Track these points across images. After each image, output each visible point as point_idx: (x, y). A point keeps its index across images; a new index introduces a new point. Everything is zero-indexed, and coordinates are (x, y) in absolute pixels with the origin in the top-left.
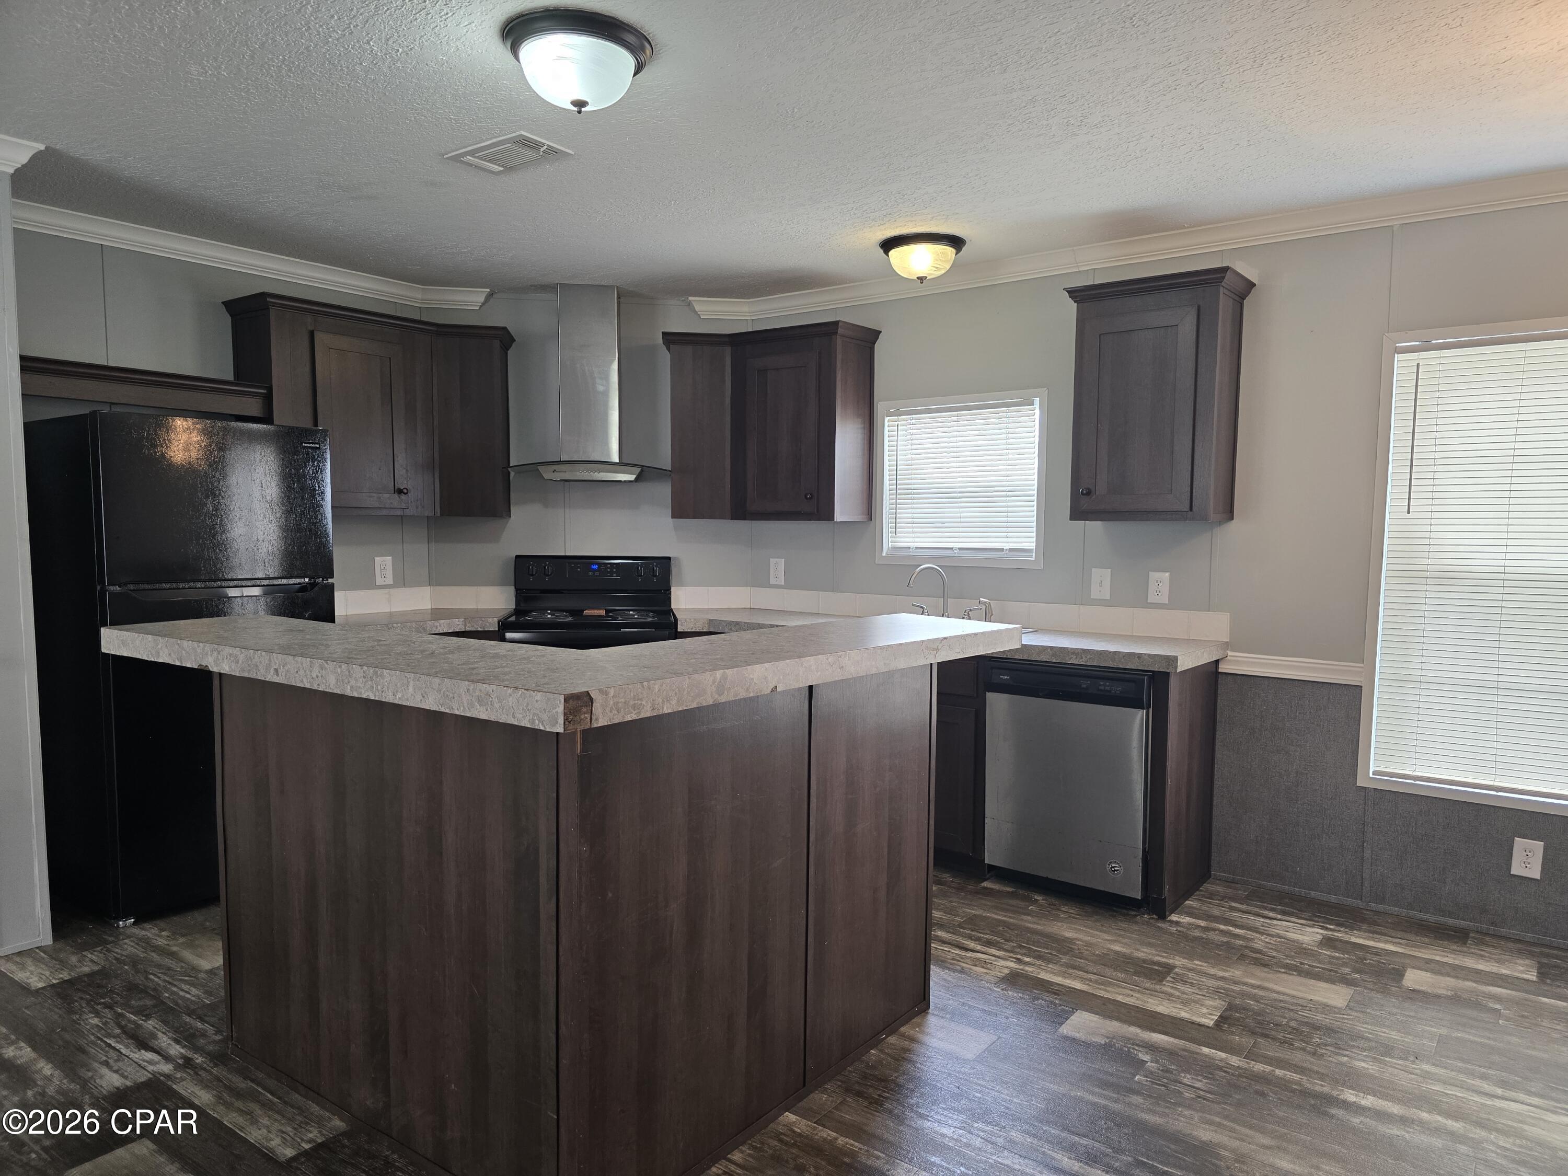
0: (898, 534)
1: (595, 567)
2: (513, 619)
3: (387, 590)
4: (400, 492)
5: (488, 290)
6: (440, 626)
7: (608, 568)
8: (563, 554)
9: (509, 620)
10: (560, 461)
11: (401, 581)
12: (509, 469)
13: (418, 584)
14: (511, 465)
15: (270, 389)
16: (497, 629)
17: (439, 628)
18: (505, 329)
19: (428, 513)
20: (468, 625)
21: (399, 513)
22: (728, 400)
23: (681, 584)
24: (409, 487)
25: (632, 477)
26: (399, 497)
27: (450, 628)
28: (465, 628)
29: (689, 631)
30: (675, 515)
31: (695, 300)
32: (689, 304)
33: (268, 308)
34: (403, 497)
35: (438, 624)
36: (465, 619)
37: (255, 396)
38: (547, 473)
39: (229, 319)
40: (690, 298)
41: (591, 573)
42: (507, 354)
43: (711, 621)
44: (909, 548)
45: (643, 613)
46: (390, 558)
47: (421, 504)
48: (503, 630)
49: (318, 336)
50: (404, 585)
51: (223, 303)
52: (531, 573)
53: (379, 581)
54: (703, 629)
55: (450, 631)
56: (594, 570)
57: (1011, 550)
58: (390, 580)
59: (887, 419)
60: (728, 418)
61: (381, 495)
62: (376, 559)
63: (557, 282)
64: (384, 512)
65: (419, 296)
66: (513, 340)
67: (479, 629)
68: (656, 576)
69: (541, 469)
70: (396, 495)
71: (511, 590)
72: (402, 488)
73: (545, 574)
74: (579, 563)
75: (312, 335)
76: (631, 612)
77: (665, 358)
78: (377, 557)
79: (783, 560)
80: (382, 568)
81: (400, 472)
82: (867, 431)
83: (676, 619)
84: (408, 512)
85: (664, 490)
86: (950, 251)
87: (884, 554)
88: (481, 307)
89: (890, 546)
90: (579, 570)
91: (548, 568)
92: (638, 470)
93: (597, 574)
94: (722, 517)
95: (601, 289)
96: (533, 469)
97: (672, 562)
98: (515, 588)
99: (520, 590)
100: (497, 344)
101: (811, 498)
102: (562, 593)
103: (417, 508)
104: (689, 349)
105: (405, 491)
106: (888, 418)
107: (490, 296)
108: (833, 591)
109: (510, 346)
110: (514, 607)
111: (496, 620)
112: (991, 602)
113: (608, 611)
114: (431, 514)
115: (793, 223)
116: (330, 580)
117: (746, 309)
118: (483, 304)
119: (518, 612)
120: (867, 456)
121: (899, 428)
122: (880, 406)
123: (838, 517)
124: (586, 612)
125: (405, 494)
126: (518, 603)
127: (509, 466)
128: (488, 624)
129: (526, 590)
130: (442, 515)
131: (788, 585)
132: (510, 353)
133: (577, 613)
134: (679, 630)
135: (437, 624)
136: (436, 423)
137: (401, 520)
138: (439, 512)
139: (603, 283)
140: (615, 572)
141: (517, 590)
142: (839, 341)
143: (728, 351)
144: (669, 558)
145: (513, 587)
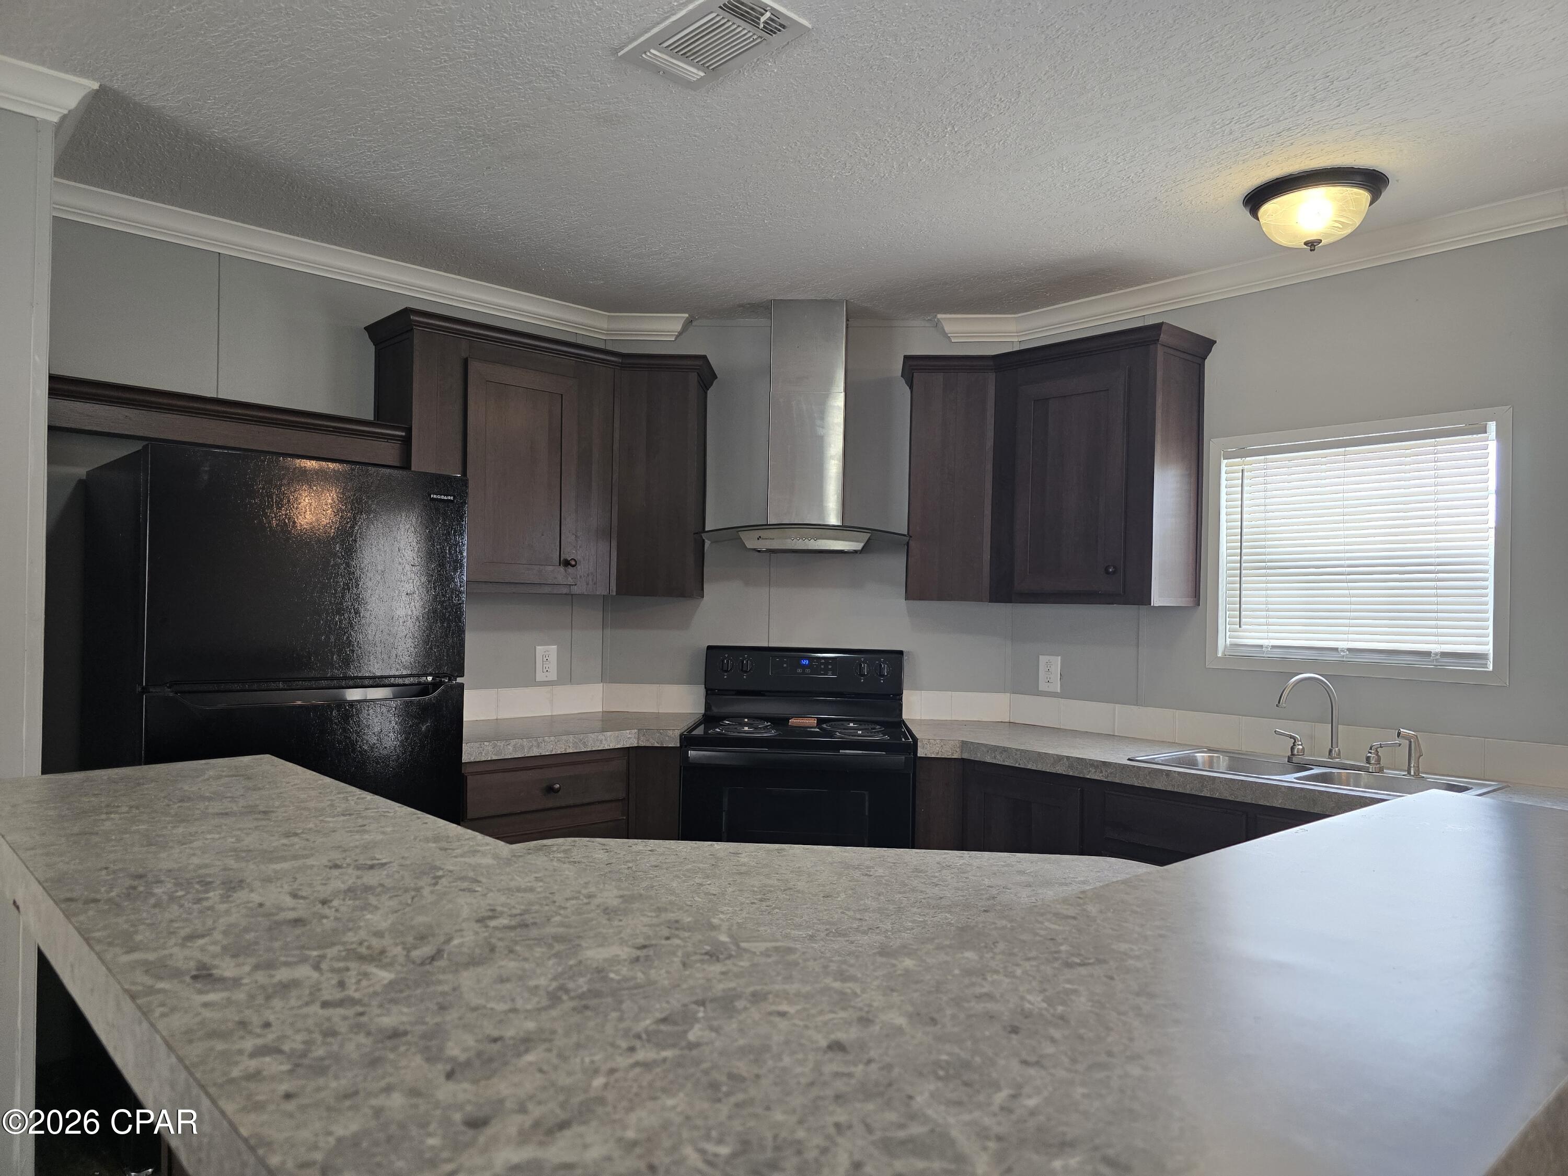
0: (1243, 627)
1: (806, 662)
2: (699, 731)
3: (549, 688)
4: (567, 563)
5: (687, 315)
6: (606, 740)
7: (822, 664)
8: (765, 645)
9: (693, 733)
10: (767, 525)
11: (567, 677)
12: (704, 536)
13: (586, 680)
14: (706, 530)
15: (409, 430)
16: (679, 746)
17: (604, 742)
18: (704, 358)
19: (601, 591)
20: (642, 738)
21: (565, 591)
22: (990, 443)
23: (916, 687)
24: (578, 558)
25: (858, 546)
26: (566, 571)
27: (618, 743)
28: (638, 743)
29: (933, 756)
30: (910, 595)
31: (945, 318)
32: (937, 325)
33: (412, 329)
34: (570, 570)
35: (604, 738)
36: (639, 730)
37: (391, 439)
38: (751, 541)
39: (372, 348)
40: (939, 316)
41: (799, 671)
42: (706, 393)
43: (964, 744)
44: (1261, 646)
45: (866, 727)
46: (555, 647)
47: (593, 580)
48: (686, 747)
49: (474, 366)
50: (571, 681)
51: (366, 328)
52: (725, 668)
53: (540, 677)
54: (952, 754)
55: (619, 746)
56: (804, 666)
57: (1444, 654)
58: (553, 676)
59: (1224, 462)
60: (989, 467)
61: (542, 567)
62: (538, 648)
63: (771, 297)
64: (547, 590)
65: (605, 325)
66: (715, 377)
67: (656, 745)
68: (883, 676)
69: (744, 535)
70: (562, 569)
71: (700, 690)
72: (569, 559)
73: (742, 670)
74: (786, 657)
75: (465, 363)
76: (851, 725)
77: (903, 393)
78: (538, 646)
79: (1060, 657)
80: (545, 659)
81: (568, 538)
82: (1194, 479)
83: (915, 740)
84: (575, 590)
85: (896, 564)
86: (1363, 196)
87: (1220, 655)
88: (677, 337)
89: (1228, 642)
90: (785, 665)
91: (747, 662)
92: (866, 536)
93: (808, 671)
94: (979, 599)
95: (826, 304)
96: (732, 534)
97: (905, 658)
98: (705, 688)
99: (711, 690)
100: (693, 378)
101: (1114, 572)
102: (764, 695)
103: (588, 584)
104: (939, 379)
105: (573, 563)
106: (1226, 461)
107: (689, 323)
108: (1137, 705)
109: (712, 384)
110: (703, 712)
111: (677, 733)
112: (1419, 734)
113: (820, 721)
114: (605, 594)
115: (1125, 160)
116: (459, 680)
117: (1012, 327)
118: (680, 334)
119: (709, 719)
120: (1193, 514)
121: (1246, 474)
122: (1213, 445)
123: (1157, 599)
124: (793, 722)
125: (573, 566)
126: (708, 706)
127: (704, 531)
128: (667, 738)
129: (719, 690)
130: (617, 594)
131: (1065, 694)
132: (710, 393)
133: (779, 722)
134: (919, 755)
135: (601, 737)
136: (615, 476)
137: (571, 599)
138: (615, 589)
139: (829, 297)
140: (830, 670)
141: (707, 689)
142: (1160, 352)
143: (991, 377)
144: (901, 653)
145: (704, 686)
